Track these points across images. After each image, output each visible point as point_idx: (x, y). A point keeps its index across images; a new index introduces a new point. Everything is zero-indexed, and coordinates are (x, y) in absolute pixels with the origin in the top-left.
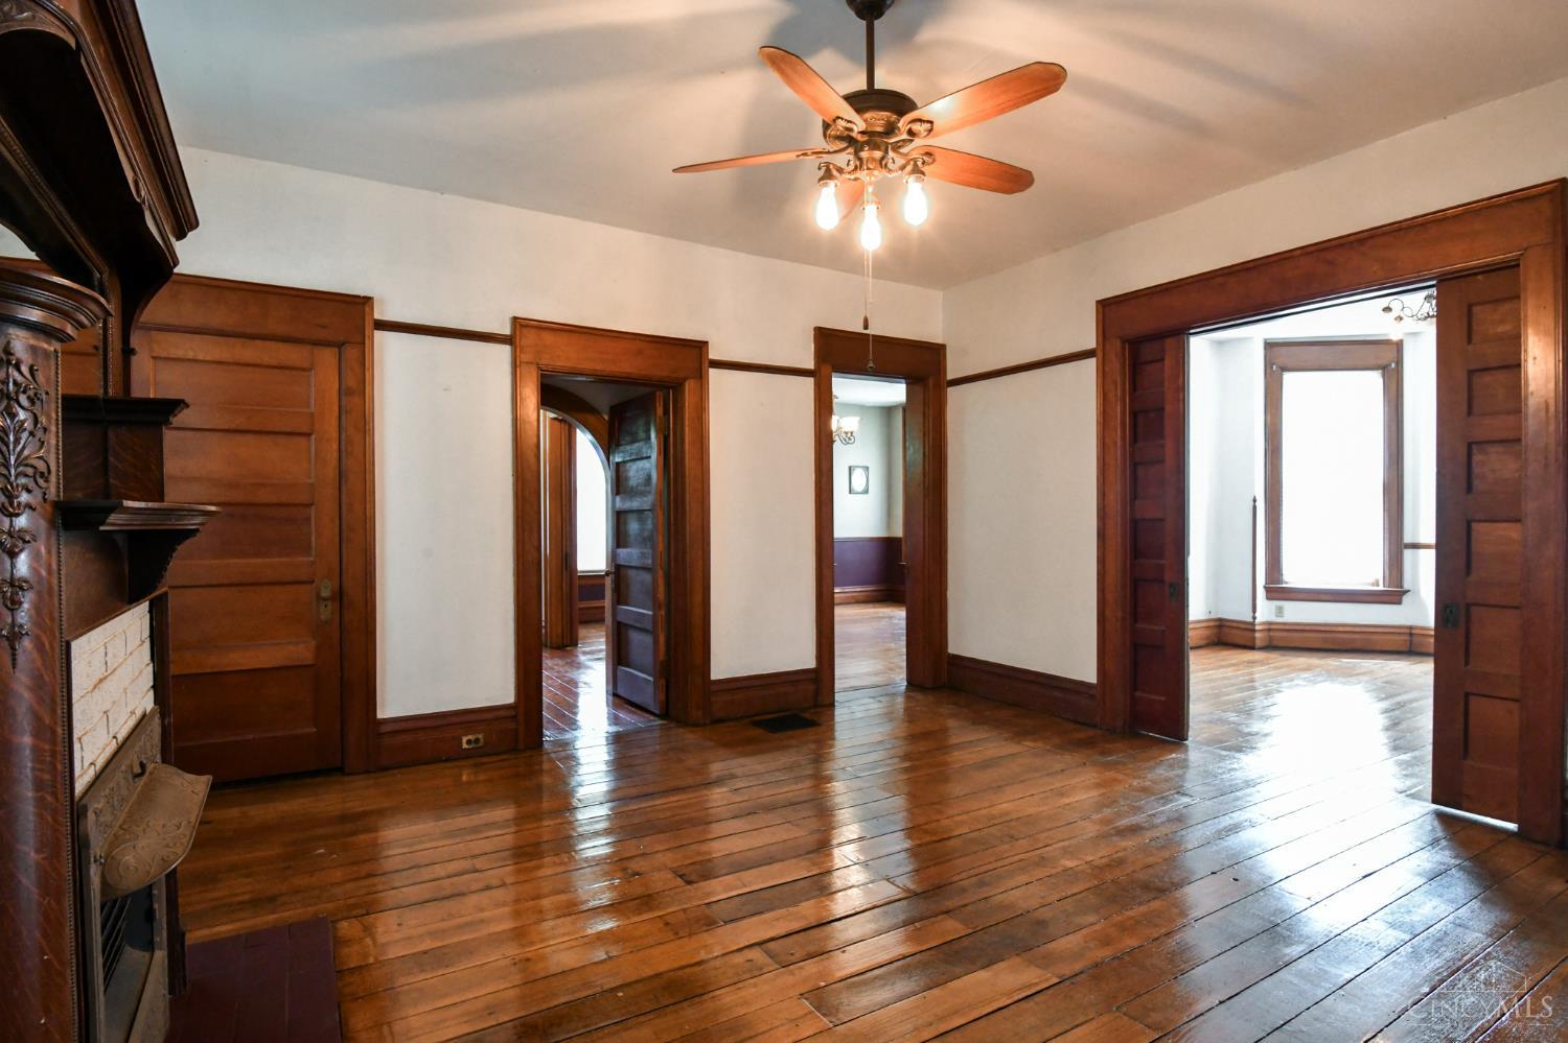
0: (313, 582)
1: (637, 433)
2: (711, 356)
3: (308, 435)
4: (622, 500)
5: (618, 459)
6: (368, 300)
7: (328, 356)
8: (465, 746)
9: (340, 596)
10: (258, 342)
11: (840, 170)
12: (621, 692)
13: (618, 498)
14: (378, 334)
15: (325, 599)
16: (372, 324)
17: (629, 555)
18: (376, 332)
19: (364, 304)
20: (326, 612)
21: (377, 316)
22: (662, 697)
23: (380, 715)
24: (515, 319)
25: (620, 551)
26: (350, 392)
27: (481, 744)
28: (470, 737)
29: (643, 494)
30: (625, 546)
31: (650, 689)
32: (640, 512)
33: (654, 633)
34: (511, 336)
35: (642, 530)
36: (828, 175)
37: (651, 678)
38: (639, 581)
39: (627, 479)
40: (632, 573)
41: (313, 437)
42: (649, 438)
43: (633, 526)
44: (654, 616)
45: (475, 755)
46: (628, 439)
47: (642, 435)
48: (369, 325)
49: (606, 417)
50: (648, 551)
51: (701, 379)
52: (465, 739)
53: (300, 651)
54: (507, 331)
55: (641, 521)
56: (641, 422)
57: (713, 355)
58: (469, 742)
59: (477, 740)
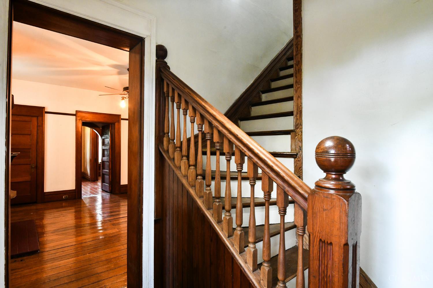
0: (30, 164)
1: (106, 133)
2: (121, 118)
3: (30, 135)
4: (104, 147)
5: (103, 138)
6: (44, 108)
7: (35, 119)
8: (64, 198)
9: (36, 167)
10: (20, 116)
11: (125, 98)
12: (103, 189)
13: (103, 146)
14: (46, 114)
15: (33, 168)
16: (45, 113)
17: (105, 159)
18: (45, 114)
19: (43, 108)
20: (33, 170)
21: (46, 111)
22: (111, 189)
23: (45, 191)
24: (76, 111)
25: (103, 158)
26: (39, 126)
27: (67, 197)
28: (65, 196)
29: (107, 146)
30: (104, 157)
31: (108, 187)
32: (107, 149)
33: (109, 175)
34: (75, 114)
35: (107, 153)
36: (123, 99)
37: (108, 185)
38: (107, 164)
39: (105, 142)
40: (106, 163)
41: (31, 135)
42: (109, 134)
43: (106, 153)
44: (109, 172)
45: (66, 200)
46: (105, 134)
47: (107, 133)
48: (44, 112)
49: (101, 129)
50: (108, 158)
51: (119, 122)
52: (64, 197)
53: (27, 178)
54: (75, 113)
55: (107, 151)
56: (107, 130)
57: (122, 117)
58: (65, 197)
59: (66, 197)
